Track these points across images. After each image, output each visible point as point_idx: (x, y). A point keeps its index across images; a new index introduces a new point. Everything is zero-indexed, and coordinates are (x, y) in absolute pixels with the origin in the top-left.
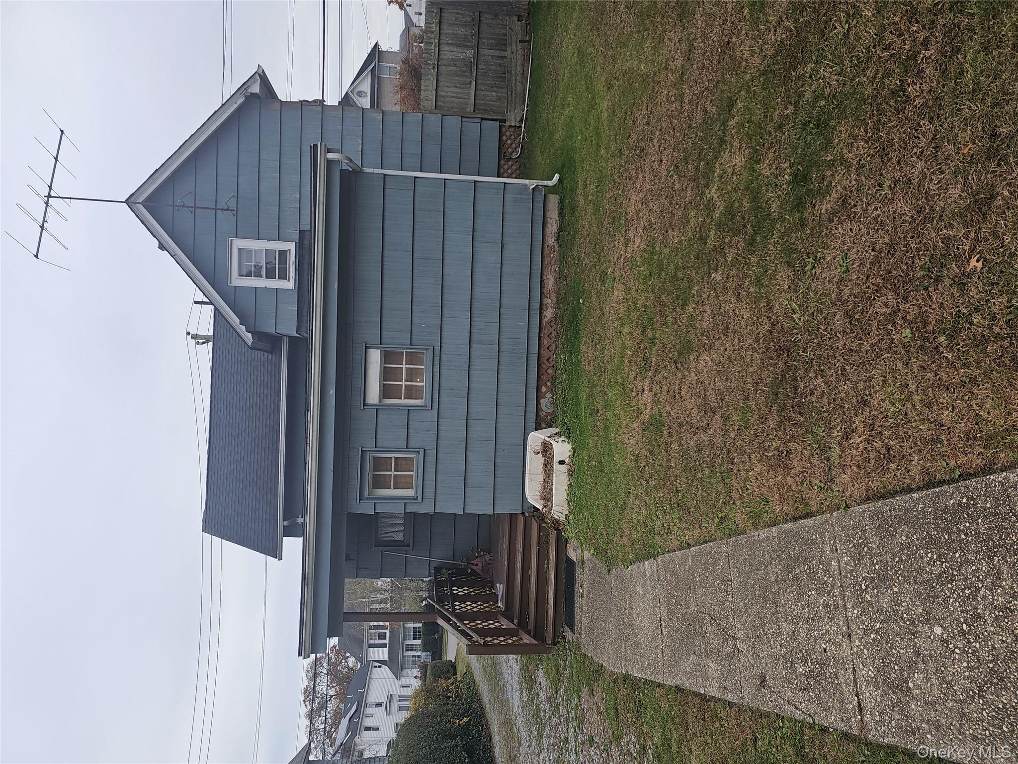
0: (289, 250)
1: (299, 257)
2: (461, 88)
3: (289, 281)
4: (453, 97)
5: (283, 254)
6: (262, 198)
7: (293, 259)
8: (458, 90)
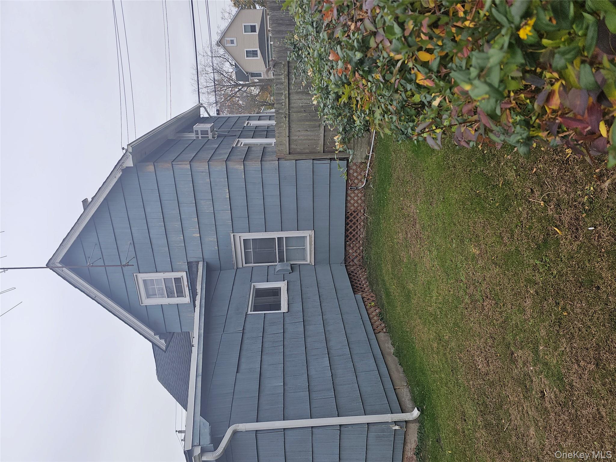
0: (182, 277)
1: (190, 281)
2: (311, 131)
3: (185, 297)
4: (304, 140)
5: (178, 280)
6: (154, 241)
7: (186, 283)
8: (309, 133)
